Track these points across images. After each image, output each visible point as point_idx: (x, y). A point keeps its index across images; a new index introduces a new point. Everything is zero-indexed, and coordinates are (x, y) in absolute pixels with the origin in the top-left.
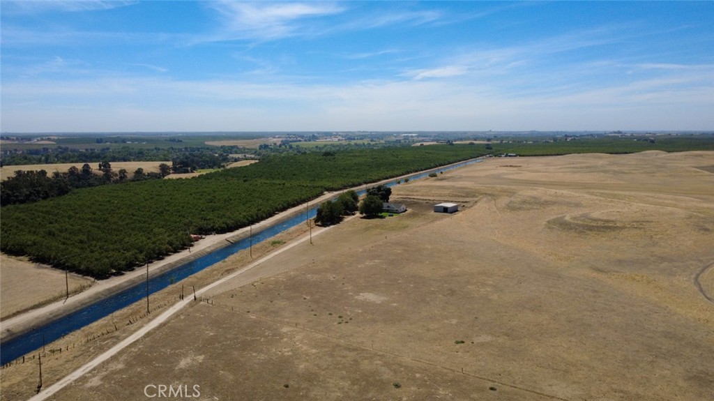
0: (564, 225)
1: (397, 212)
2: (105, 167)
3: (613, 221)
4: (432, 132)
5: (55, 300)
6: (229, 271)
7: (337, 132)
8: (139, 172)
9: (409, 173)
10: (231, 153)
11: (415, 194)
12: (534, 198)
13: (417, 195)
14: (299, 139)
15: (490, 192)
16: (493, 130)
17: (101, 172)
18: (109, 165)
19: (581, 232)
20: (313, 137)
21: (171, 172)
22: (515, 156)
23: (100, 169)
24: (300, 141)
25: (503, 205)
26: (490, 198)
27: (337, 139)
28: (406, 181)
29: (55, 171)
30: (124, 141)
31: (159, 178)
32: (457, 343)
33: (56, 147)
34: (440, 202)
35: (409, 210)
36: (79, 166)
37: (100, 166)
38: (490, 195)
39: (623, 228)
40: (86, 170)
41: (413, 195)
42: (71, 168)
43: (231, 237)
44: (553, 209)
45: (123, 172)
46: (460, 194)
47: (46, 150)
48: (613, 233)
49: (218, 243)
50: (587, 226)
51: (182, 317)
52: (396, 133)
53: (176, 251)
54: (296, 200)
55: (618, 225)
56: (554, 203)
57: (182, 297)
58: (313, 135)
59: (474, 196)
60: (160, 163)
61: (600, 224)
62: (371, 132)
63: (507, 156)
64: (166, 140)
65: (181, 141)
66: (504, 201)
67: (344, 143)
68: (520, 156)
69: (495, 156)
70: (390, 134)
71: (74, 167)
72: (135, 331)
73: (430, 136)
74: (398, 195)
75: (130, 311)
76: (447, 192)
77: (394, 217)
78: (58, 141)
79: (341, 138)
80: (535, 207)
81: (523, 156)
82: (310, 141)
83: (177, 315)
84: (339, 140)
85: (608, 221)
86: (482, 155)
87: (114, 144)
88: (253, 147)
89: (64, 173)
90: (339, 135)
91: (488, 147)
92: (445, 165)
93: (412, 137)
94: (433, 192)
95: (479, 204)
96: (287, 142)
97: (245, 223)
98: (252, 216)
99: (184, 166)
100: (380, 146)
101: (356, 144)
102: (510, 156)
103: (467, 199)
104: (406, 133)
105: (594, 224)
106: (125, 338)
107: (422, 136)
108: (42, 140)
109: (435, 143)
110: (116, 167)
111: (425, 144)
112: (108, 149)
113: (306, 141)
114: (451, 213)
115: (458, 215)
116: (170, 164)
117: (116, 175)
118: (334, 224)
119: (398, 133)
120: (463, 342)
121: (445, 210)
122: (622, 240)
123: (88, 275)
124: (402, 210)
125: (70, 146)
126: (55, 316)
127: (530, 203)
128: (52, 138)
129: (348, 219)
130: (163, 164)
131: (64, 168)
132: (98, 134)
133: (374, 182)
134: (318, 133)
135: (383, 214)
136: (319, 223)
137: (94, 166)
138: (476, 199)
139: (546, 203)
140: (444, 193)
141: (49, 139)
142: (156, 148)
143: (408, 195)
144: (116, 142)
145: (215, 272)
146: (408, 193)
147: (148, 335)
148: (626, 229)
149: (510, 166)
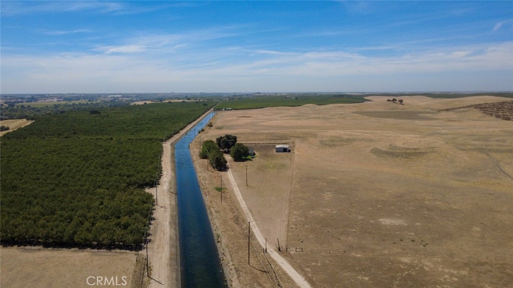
4: (133, 94)
14: (20, 100)
20: (33, 98)
22: (231, 110)
43: (169, 189)
49: (170, 196)
52: (103, 94)
63: (225, 110)
68: (234, 110)
73: (132, 97)
79: (58, 99)
81: (236, 109)
82: (30, 101)
102: (228, 110)
104: (113, 94)
113: (27, 102)
119: (106, 95)
121: (285, 150)
134: (38, 95)
149: (245, 117)
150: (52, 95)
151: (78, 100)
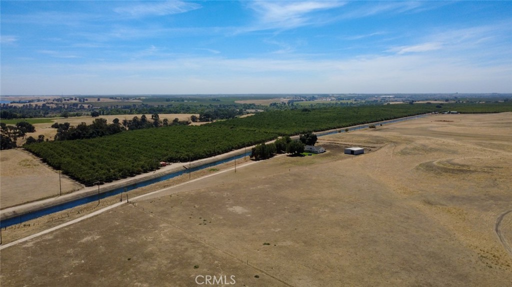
0: (429, 167)
1: (316, 153)
2: (156, 117)
3: (467, 166)
4: (406, 95)
5: (53, 196)
6: (165, 187)
7: (333, 94)
8: (176, 120)
9: (355, 125)
10: (249, 109)
11: (340, 140)
12: (424, 146)
13: (342, 141)
14: (302, 99)
15: (395, 140)
16: (459, 93)
17: (153, 120)
18: (158, 116)
19: (439, 173)
20: (313, 98)
21: (198, 121)
22: (457, 113)
23: (152, 119)
24: (302, 100)
25: (399, 150)
26: (393, 144)
27: (330, 100)
28: (347, 130)
29: (124, 119)
30: (183, 100)
31: (184, 125)
32: (265, 244)
33: (141, 104)
34: (351, 146)
35: (328, 152)
36: (140, 116)
37: (152, 116)
38: (394, 142)
39: (475, 171)
40: (144, 119)
41: (338, 141)
42: (134, 118)
43: (187, 165)
44: (433, 155)
45: (166, 120)
46: (372, 141)
47: (134, 105)
48: (464, 175)
49: (177, 168)
50: (445, 168)
51: (111, 212)
52: (376, 95)
53: (145, 172)
54: (251, 142)
55: (471, 169)
56: (436, 150)
57: (121, 201)
58: (313, 97)
59: (382, 143)
60: (191, 115)
61: (456, 167)
62: (359, 94)
63: (449, 113)
64: (210, 100)
65: (219, 100)
66: (401, 147)
67: (334, 102)
68: (461, 113)
69: (440, 113)
70: (373, 96)
71: (136, 117)
72: (77, 218)
73: (405, 97)
74: (328, 140)
75: (85, 206)
76: (364, 139)
77: (312, 156)
78: (144, 100)
79: (334, 98)
80: (421, 153)
81: (464, 113)
82: (309, 100)
83: (108, 211)
84: (331, 100)
85: (463, 166)
86: (429, 112)
87: (177, 102)
88: (266, 105)
89: (130, 121)
90: (333, 97)
91: (439, 106)
92: (391, 119)
93: (389, 98)
94: (354, 139)
95: (382, 149)
96: (292, 101)
97: (203, 156)
98: (210, 152)
99: (207, 117)
100: (359, 105)
101: (341, 103)
102: (452, 113)
103: (375, 145)
104: (385, 95)
105: (452, 168)
106: (68, 221)
107: (398, 98)
108: (136, 99)
109: (402, 103)
110: (162, 117)
111: (391, 103)
112: (171, 105)
113: (306, 100)
114: (357, 155)
115: (362, 156)
116: (198, 116)
117: (161, 122)
118: (263, 159)
120: (268, 244)
121: (352, 152)
122: (469, 181)
123: (83, 183)
124: (321, 151)
125: (149, 104)
126: (46, 206)
127: (418, 150)
128: (142, 98)
129: (279, 156)
130: (193, 116)
131: (130, 117)
132: (167, 96)
133: (322, 131)
134: (318, 95)
135: (304, 153)
136: (254, 158)
137: (149, 117)
138: (382, 145)
139: (431, 150)
140: (361, 140)
141: (139, 99)
142: (200, 105)
143: (335, 141)
144: (178, 101)
145: (158, 186)
146: (336, 139)
147: (82, 221)
148: (477, 173)
149: (444, 121)
150: (331, 95)
151: (349, 99)
